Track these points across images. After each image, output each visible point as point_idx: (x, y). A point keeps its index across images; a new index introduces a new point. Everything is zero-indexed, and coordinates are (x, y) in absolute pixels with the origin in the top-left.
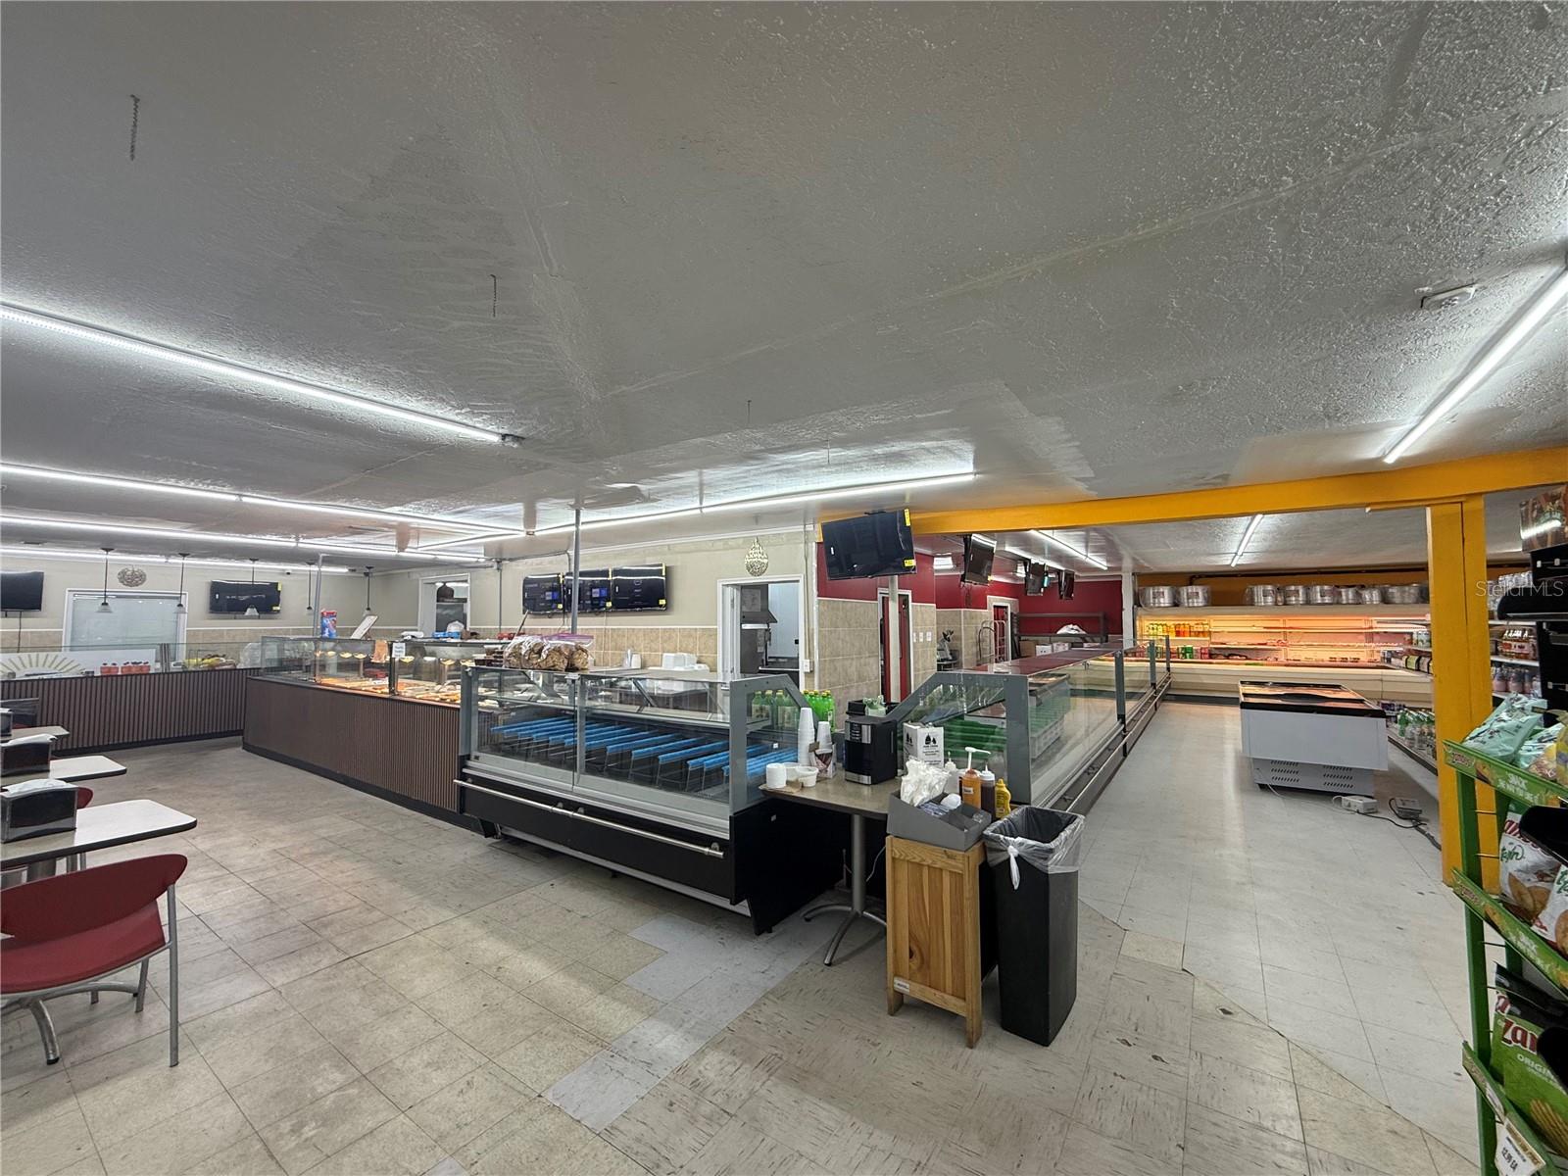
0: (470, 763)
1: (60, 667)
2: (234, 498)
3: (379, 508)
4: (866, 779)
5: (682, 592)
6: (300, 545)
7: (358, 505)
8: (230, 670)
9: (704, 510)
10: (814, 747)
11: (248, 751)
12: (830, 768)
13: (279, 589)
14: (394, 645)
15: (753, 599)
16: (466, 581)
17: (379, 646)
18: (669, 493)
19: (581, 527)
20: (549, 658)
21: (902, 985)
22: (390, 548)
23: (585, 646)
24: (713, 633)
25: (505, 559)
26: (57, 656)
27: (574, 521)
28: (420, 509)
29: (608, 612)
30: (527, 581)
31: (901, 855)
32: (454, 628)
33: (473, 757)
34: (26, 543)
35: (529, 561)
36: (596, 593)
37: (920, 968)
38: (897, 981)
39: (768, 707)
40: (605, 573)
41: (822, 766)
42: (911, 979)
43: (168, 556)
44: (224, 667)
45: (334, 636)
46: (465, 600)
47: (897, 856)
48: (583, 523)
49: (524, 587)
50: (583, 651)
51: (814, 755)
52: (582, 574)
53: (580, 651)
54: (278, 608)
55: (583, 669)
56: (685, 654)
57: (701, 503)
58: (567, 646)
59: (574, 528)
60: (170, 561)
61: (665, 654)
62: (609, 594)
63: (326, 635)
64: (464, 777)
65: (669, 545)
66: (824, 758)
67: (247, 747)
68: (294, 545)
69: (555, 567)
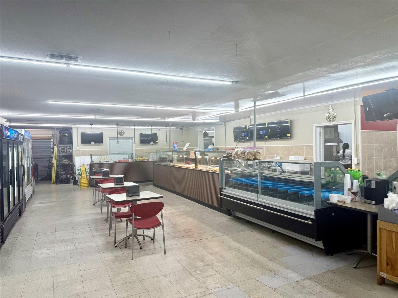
0: (223, 190)
1: (108, 160)
2: (154, 108)
3: (191, 107)
4: (374, 202)
5: (297, 130)
6: (166, 120)
7: (185, 107)
8: (147, 161)
9: (306, 97)
10: (350, 189)
11: (155, 186)
12: (358, 198)
13: (157, 135)
14: (196, 152)
15: (330, 132)
16: (213, 130)
17: (192, 153)
18: (290, 92)
19: (256, 107)
20: (248, 155)
21: (383, 275)
22: (190, 120)
23: (260, 152)
24: (311, 147)
25: (226, 121)
26: (107, 157)
27: (253, 105)
28: (203, 106)
29: (266, 140)
30: (235, 129)
31: (383, 227)
32: (210, 147)
33: (224, 189)
34: (101, 124)
35: (235, 121)
36: (261, 132)
37: (391, 269)
38: (381, 273)
39: (332, 175)
40: (265, 124)
41: (354, 196)
42: (387, 273)
43: (130, 126)
44: (146, 160)
45: (177, 150)
46: (213, 137)
47: (381, 228)
48: (257, 106)
49: (234, 131)
50: (259, 153)
51: (350, 192)
52: (257, 125)
53: (258, 153)
54: (157, 142)
55: (259, 159)
56: (299, 156)
57: (304, 93)
58: (253, 151)
59: (253, 108)
60: (131, 127)
61: (290, 156)
62: (266, 132)
63: (175, 149)
64: (222, 195)
65: (291, 111)
66: (355, 194)
67: (155, 185)
68: (164, 120)
69: (246, 123)
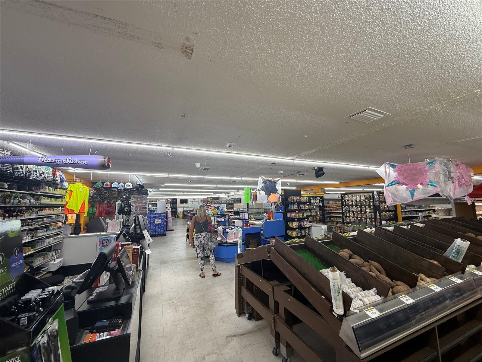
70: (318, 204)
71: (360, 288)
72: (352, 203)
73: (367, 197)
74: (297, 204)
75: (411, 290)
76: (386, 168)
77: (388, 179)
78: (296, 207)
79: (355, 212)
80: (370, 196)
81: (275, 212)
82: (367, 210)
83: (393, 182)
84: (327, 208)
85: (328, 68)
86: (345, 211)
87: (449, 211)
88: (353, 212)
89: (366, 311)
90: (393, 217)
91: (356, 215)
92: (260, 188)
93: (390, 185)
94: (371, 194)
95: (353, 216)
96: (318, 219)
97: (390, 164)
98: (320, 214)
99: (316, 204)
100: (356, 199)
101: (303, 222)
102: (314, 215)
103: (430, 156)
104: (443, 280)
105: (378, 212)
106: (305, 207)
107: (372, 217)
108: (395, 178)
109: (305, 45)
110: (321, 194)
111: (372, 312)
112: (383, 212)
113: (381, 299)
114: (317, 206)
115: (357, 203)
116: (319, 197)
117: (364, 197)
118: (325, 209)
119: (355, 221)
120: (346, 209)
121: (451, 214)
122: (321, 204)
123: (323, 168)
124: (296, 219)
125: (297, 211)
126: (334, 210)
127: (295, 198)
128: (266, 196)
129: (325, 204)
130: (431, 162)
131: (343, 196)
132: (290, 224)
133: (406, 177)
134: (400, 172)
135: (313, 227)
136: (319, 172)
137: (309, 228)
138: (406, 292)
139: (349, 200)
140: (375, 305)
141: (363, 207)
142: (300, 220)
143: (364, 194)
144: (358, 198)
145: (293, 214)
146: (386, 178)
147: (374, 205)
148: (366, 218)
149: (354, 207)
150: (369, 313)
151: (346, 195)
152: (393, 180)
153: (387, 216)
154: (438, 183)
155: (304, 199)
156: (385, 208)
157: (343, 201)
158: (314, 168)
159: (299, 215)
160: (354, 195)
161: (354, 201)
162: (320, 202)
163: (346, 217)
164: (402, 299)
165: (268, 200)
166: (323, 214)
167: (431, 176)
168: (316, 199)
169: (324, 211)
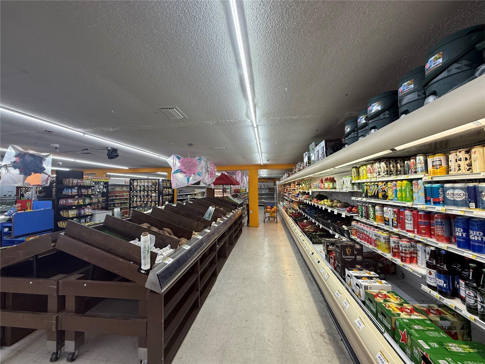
70: (101, 190)
71: (158, 248)
72: (140, 189)
73: (153, 183)
74: (77, 188)
75: (188, 241)
76: (173, 158)
77: (175, 167)
78: (76, 192)
79: (142, 197)
80: (156, 182)
81: (35, 200)
82: (152, 195)
83: (177, 170)
84: (111, 194)
85: (158, 61)
86: (133, 197)
87: (203, 193)
88: (140, 197)
89: (165, 261)
90: (171, 200)
91: (142, 200)
92: (10, 163)
93: (176, 172)
94: (157, 181)
95: (140, 201)
96: (100, 207)
97: (177, 156)
98: (103, 201)
99: (98, 190)
100: (144, 184)
101: (84, 209)
102: (96, 202)
103: (199, 155)
104: (203, 232)
105: (161, 195)
106: (87, 192)
107: (156, 200)
108: (179, 167)
109: (148, 32)
110: (105, 179)
111: (168, 261)
112: (164, 195)
113: (173, 250)
114: (100, 192)
115: (144, 188)
116: (103, 182)
117: (152, 183)
118: (109, 195)
119: (141, 205)
120: (133, 194)
121: (204, 196)
122: (105, 190)
123: (117, 150)
124: (74, 206)
125: (76, 197)
126: (120, 196)
127: (75, 181)
128: (22, 176)
129: (110, 190)
130: (200, 159)
131: (132, 181)
132: (64, 214)
133: (186, 168)
134: (183, 164)
135: (97, 214)
136: (113, 154)
137: (92, 215)
138: (186, 243)
139: (137, 186)
140: (170, 256)
141: (149, 191)
142: (79, 207)
143: (152, 180)
144: (146, 184)
145: (70, 201)
146: (173, 166)
147: (159, 191)
148: (151, 202)
149: (142, 192)
150: (166, 262)
151: (135, 181)
152: (178, 169)
153: (167, 199)
154: (202, 173)
155: (87, 182)
156: (166, 192)
157: (132, 186)
158: (107, 148)
159: (78, 201)
160: (142, 181)
161: (142, 186)
162: (103, 188)
163: (133, 201)
164: (184, 248)
165: (25, 182)
166: (107, 201)
167: (199, 169)
168: (99, 184)
169: (108, 197)
